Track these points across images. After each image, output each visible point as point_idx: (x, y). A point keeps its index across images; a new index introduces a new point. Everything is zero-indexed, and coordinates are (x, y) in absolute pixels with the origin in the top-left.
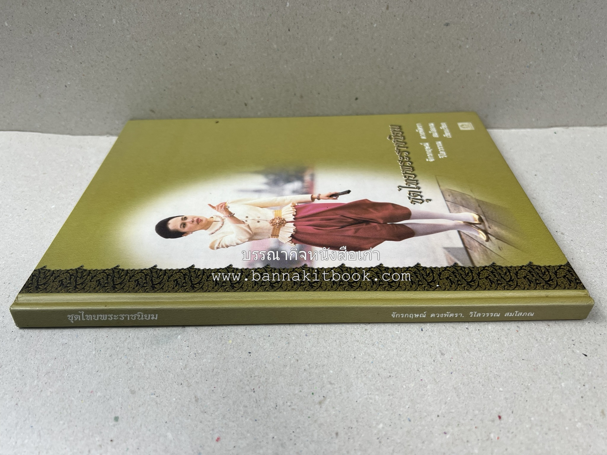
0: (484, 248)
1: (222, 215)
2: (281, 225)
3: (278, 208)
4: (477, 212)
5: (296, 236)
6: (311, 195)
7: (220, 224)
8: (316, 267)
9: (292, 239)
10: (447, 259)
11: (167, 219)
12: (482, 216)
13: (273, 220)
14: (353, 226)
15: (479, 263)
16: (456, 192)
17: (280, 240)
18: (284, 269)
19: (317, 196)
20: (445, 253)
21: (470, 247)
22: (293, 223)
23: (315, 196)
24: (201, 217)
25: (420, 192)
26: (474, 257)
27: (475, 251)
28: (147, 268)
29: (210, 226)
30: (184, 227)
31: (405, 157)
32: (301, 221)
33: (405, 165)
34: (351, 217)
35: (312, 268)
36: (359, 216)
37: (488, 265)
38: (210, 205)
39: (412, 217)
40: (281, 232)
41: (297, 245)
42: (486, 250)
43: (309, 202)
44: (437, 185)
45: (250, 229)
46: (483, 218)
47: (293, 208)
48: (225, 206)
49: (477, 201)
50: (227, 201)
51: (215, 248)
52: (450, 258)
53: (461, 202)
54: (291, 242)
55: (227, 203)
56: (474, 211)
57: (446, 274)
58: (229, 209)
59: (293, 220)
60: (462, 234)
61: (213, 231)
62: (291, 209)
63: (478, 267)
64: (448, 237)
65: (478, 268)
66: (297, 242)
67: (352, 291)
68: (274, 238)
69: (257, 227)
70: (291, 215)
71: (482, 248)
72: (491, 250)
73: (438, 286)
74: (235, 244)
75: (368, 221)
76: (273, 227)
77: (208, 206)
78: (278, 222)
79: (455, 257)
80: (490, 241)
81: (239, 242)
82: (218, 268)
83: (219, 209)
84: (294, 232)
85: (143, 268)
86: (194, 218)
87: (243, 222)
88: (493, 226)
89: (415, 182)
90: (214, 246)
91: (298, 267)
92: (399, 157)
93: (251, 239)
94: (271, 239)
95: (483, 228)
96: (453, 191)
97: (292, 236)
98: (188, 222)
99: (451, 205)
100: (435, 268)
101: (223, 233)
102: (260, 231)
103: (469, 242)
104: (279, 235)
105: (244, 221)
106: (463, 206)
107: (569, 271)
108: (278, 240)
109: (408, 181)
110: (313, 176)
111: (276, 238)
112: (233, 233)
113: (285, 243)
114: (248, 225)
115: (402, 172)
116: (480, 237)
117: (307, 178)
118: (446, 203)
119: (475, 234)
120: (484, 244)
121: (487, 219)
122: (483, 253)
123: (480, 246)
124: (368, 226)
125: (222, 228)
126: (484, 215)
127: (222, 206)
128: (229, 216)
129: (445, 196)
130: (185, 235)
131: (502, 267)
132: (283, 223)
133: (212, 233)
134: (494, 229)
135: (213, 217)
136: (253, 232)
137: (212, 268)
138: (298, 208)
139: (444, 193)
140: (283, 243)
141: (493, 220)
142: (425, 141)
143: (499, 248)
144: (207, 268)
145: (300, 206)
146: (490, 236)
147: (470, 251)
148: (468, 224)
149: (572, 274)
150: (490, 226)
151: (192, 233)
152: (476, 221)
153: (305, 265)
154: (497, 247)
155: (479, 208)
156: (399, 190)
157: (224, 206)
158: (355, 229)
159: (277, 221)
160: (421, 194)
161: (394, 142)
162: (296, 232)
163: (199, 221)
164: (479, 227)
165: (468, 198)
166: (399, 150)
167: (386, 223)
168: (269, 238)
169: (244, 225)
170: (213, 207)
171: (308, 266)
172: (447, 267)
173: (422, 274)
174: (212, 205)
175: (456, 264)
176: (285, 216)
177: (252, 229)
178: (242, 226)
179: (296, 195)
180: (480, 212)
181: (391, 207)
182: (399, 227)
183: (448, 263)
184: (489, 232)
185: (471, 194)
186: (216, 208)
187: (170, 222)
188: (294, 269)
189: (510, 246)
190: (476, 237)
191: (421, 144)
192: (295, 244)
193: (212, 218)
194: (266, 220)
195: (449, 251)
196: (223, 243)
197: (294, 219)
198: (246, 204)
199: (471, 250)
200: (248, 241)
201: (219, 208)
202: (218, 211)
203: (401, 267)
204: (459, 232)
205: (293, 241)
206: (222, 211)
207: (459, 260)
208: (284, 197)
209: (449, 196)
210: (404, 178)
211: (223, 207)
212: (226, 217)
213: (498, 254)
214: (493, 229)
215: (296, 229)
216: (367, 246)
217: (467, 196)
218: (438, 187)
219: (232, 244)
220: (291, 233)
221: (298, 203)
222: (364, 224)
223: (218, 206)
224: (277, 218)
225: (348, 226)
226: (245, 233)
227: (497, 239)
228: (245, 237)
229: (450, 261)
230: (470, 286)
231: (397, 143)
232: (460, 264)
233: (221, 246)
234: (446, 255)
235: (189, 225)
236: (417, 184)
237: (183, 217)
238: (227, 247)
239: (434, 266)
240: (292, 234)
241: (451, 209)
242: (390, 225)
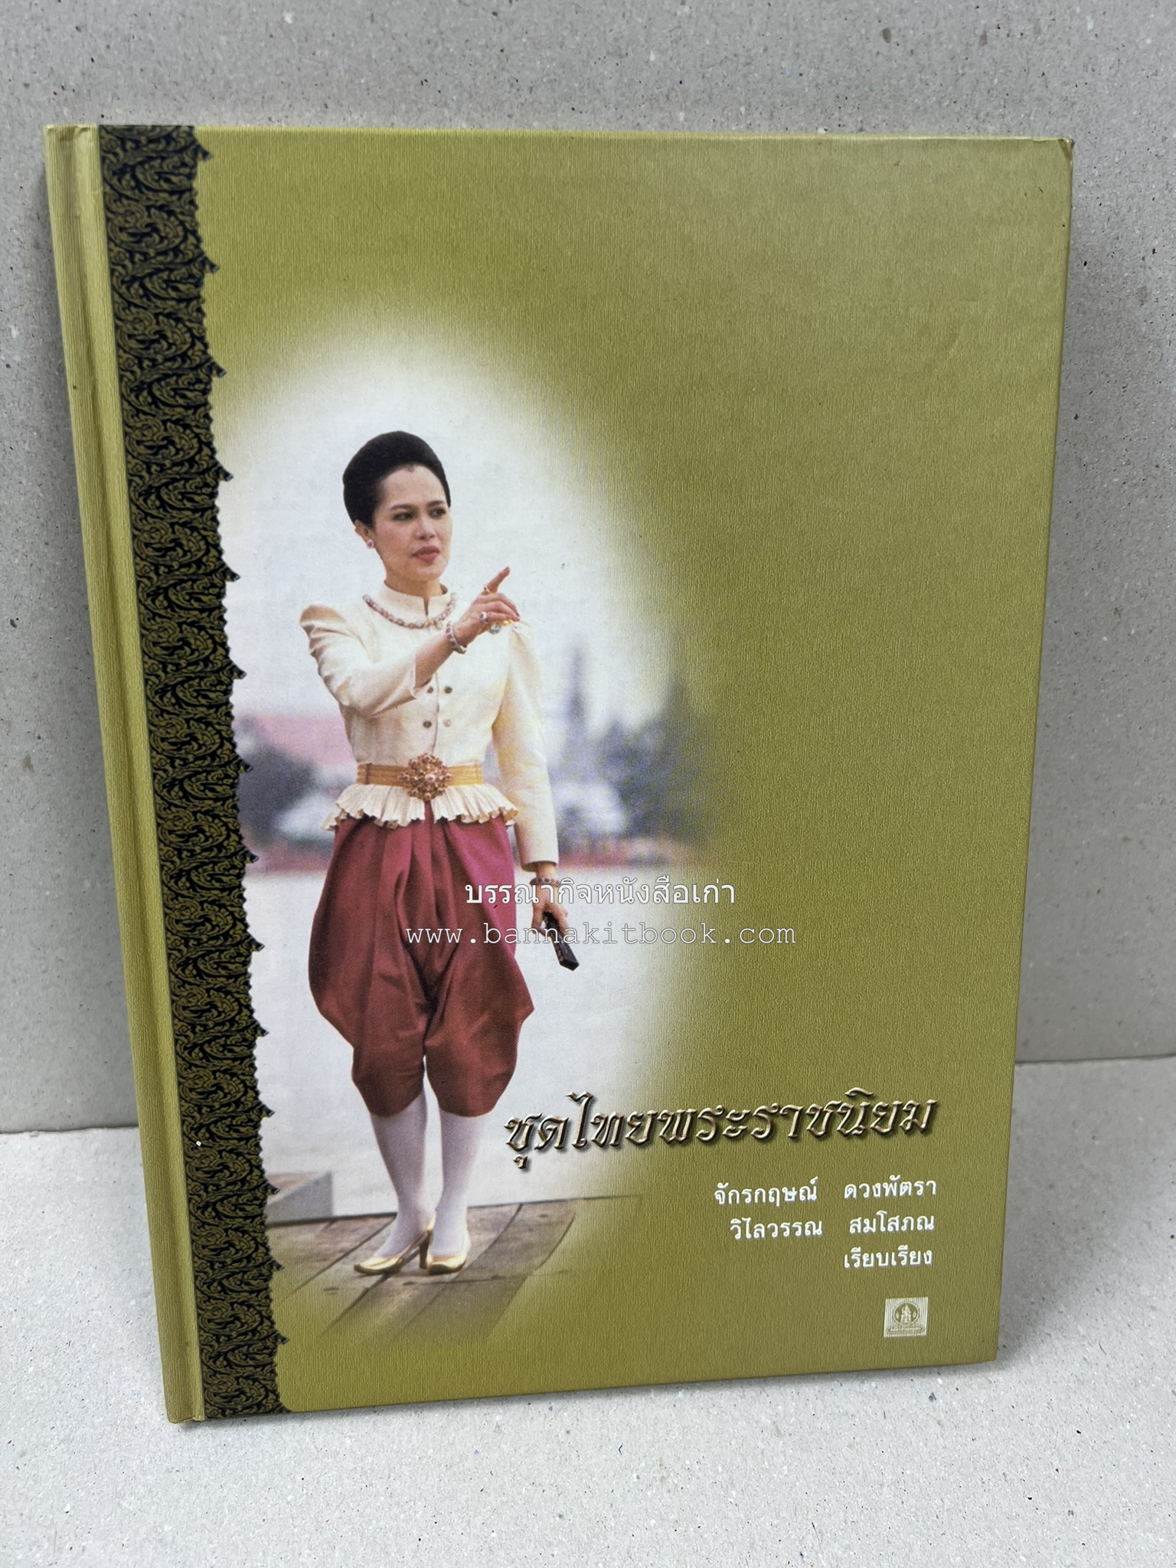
0: (334, 1259)
1: (457, 618)
2: (415, 786)
3: (495, 772)
4: (470, 1267)
5: (366, 829)
6: (556, 859)
7: (410, 617)
8: (246, 882)
9: (353, 819)
10: (289, 1175)
11: (434, 456)
12: (454, 1275)
13: (438, 764)
14: (414, 972)
15: (279, 1238)
16: (558, 1236)
17: (349, 788)
18: (235, 807)
19: (549, 878)
20: (310, 1173)
21: (334, 1230)
22: (422, 817)
23: (552, 873)
24: (446, 558)
25: (561, 1148)
26: (299, 1232)
27: (318, 1237)
28: (218, 457)
29: (402, 591)
30: (397, 518)
31: (741, 1127)
32: (432, 840)
33: (700, 1124)
34: (451, 968)
35: (244, 874)
36: (456, 988)
37: (272, 1253)
38: (505, 573)
39: (452, 1116)
40: (388, 788)
41: (333, 834)
42: (325, 1260)
43: (522, 858)
44: (593, 1195)
45: (395, 705)
46: (447, 1277)
47: (490, 814)
48: (499, 622)
49: (520, 1280)
50: (526, 624)
51: (307, 623)
52: (293, 1182)
53: (516, 1239)
54: (343, 817)
55: (517, 624)
56: (476, 1261)
57: (239, 1166)
58: (486, 634)
59: (437, 817)
60: (385, 1221)
61: (382, 603)
62: (487, 810)
63: (268, 1233)
64: (368, 1190)
65: (263, 1233)
66: (343, 834)
67: (168, 964)
68: (359, 774)
69: (404, 724)
70: (463, 811)
71: (333, 1254)
72: (327, 1272)
73: (199, 1143)
74: (326, 673)
75: (435, 1010)
76: (405, 764)
77: (501, 569)
78: (427, 777)
79: (301, 1193)
80: (358, 1274)
81: (336, 684)
82: (230, 643)
83: (484, 605)
84: (386, 822)
85: (216, 444)
86: (441, 539)
87: (428, 682)
88: (416, 1292)
89: (612, 1142)
90: (318, 619)
91: (244, 842)
92: (745, 1111)
93: (350, 713)
94: (355, 765)
95: (404, 1269)
96: (565, 1228)
97: (367, 820)
98: (421, 525)
99: (504, 1215)
100: (257, 1145)
101: (375, 633)
102: (387, 732)
103: (354, 1231)
104: (371, 786)
105: (432, 684)
106: (496, 1241)
107: (259, 1405)
108: (350, 784)
109: (618, 1122)
110: (656, 862)
111: (355, 777)
112: (375, 661)
113: (339, 802)
114: (411, 698)
115: (665, 1111)
116: (371, 1256)
117: (642, 847)
118: (509, 1205)
119: (386, 1247)
120: (345, 1259)
121: (443, 1286)
122: (315, 1252)
123: (341, 1251)
124: (413, 1010)
125: (396, 626)
126: (460, 1282)
127: (499, 611)
128: (454, 640)
129: (542, 1205)
130: (363, 527)
131: (266, 1280)
132: (425, 791)
133: (370, 604)
134: (402, 1294)
135: (444, 591)
136: (382, 715)
137: (226, 629)
138: (490, 829)
139: (557, 1205)
140: (337, 796)
141: (437, 1296)
142: (830, 1190)
143: (333, 1289)
144: (226, 616)
145: (500, 832)
146: (375, 1279)
147: (322, 1226)
148: (423, 1239)
149: (251, 1407)
150: (413, 1286)
151: (370, 545)
152: (435, 1258)
153: (253, 858)
154: (335, 1285)
155: (487, 1275)
156: (573, 1097)
157: (503, 615)
158: (401, 976)
159: (431, 776)
160: (552, 1151)
161: (838, 1106)
162: (386, 830)
163: (426, 556)
164: (412, 1261)
165: (530, 1258)
166: (787, 1116)
167: (425, 1052)
168: (358, 760)
169: (414, 685)
170: (493, 586)
171: (249, 866)
172: (263, 1172)
173: (237, 1116)
174: (506, 579)
175: (274, 1191)
176: (455, 793)
177: (394, 711)
178: (409, 682)
179: (556, 819)
180: (470, 1275)
181: (499, 1070)
182: (410, 1083)
183: (277, 1176)
184: (390, 1280)
185: (547, 1268)
186: (492, 596)
187: (422, 472)
188: (236, 832)
189: (341, 1312)
190: (375, 1249)
191: (813, 1181)
192: (336, 828)
193: (439, 590)
194: (434, 746)
195: (317, 1183)
196: (328, 639)
197: (443, 821)
198: (509, 683)
199: (324, 1230)
200: (341, 706)
201: (491, 604)
202: (477, 601)
203: (257, 1075)
204: (393, 1215)
205: (346, 823)
206: (476, 615)
207: (290, 1198)
208: (544, 788)
209: (543, 1216)
210: (635, 1113)
211: (494, 614)
212: (448, 631)
213: (312, 1282)
214: (403, 1290)
215: (399, 827)
216: (331, 1002)
217: (541, 1259)
218: (587, 1196)
219: (324, 667)
220: (378, 816)
221: (516, 827)
222: (422, 1000)
223: (501, 599)
224: (443, 773)
225: (413, 958)
226: (377, 693)
227: (366, 1291)
228: (359, 694)
229: (282, 1180)
230: (201, 1205)
231: (822, 1114)
232: (271, 1200)
233: (314, 636)
234: (302, 1175)
235: (406, 530)
236: (603, 1146)
237: (445, 506)
238: (316, 654)
239: (262, 1143)
240: (374, 818)
241: (486, 1211)
242: (417, 1063)
